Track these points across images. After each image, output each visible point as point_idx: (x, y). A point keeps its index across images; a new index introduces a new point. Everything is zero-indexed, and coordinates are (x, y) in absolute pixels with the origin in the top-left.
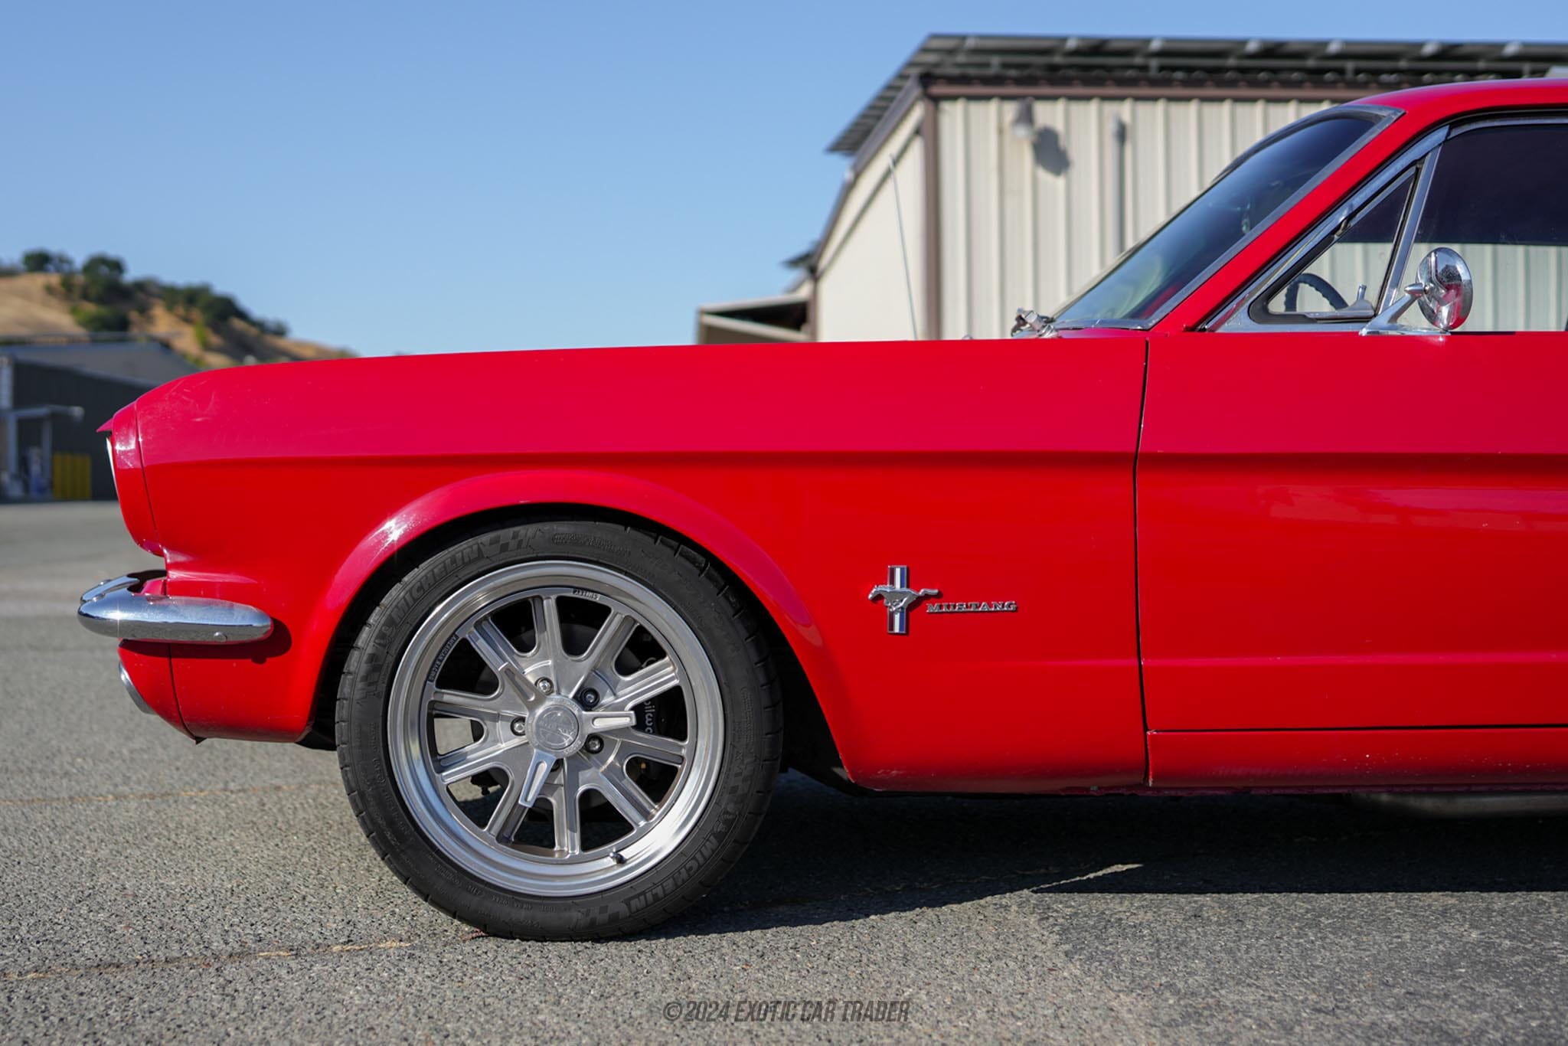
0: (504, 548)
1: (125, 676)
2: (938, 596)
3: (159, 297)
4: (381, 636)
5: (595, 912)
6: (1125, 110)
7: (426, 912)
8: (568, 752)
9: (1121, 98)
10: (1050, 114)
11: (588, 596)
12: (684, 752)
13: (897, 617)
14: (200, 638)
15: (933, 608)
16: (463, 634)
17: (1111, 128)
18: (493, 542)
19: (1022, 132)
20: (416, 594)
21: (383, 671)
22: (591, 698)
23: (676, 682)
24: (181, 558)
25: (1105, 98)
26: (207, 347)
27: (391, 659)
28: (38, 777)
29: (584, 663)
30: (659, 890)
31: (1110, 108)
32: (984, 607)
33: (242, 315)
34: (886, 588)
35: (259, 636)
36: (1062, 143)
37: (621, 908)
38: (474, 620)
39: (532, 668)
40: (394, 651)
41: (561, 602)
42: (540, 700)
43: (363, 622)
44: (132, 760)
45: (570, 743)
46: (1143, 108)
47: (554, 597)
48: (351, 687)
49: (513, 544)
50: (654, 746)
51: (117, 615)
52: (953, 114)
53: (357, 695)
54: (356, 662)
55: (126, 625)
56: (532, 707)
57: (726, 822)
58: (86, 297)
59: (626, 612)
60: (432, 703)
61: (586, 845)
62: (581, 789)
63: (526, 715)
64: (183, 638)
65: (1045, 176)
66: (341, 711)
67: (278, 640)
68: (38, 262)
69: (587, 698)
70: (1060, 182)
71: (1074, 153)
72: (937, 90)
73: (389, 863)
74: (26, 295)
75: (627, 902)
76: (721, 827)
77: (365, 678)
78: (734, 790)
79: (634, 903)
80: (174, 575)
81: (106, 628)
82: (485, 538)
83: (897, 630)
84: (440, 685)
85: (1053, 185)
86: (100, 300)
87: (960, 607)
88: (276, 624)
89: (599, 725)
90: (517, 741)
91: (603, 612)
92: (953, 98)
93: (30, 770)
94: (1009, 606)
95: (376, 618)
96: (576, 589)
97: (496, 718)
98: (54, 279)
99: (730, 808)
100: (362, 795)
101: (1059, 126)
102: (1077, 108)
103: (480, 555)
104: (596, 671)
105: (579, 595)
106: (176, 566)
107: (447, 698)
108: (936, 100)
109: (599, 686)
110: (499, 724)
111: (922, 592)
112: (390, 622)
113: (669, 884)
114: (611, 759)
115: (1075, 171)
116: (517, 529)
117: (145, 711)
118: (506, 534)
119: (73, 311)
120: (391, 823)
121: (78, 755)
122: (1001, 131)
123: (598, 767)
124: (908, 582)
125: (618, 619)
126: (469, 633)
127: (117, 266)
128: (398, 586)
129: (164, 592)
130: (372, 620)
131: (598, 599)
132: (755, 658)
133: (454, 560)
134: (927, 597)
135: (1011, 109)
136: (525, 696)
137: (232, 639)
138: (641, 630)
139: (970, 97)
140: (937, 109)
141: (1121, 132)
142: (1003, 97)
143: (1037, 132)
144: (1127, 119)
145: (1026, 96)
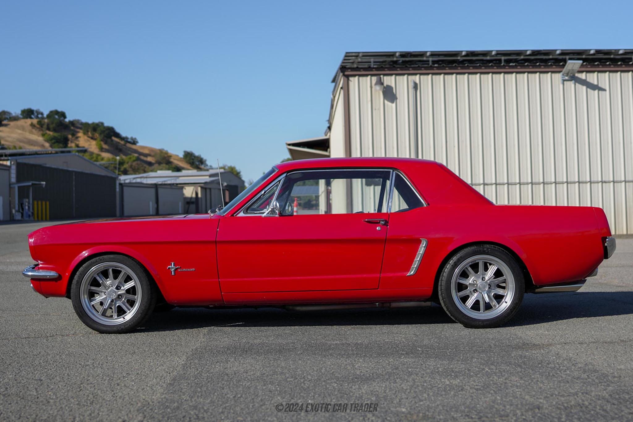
0: (101, 260)
1: (32, 285)
2: (180, 268)
3: (81, 128)
4: (79, 277)
5: (119, 328)
6: (417, 78)
7: (88, 329)
8: (114, 298)
9: (416, 74)
10: (389, 81)
11: (118, 269)
12: (136, 298)
13: (173, 272)
14: (45, 278)
15: (179, 270)
16: (95, 276)
17: (411, 85)
18: (99, 259)
19: (378, 88)
20: (85, 269)
21: (79, 283)
22: (119, 288)
23: (134, 285)
24: (42, 263)
25: (410, 74)
26: (102, 149)
27: (80, 281)
28: (18, 312)
29: (117, 281)
30: (130, 324)
31: (412, 78)
32: (189, 270)
33: (118, 135)
34: (170, 267)
35: (56, 277)
36: (394, 91)
37: (123, 327)
38: (97, 273)
39: (108, 282)
40: (81, 279)
41: (113, 270)
42: (109, 288)
43: (75, 274)
44: (42, 308)
45: (114, 296)
46: (423, 77)
47: (111, 269)
48: (73, 286)
49: (103, 259)
50: (130, 296)
51: (30, 274)
52: (354, 81)
53: (74, 288)
54: (74, 282)
55: (31, 275)
56: (107, 290)
57: (143, 311)
58: (48, 129)
59: (125, 271)
60: (89, 289)
61: (118, 316)
62: (117, 305)
63: (106, 291)
64: (42, 278)
65: (388, 103)
66: (72, 291)
67: (59, 278)
68: (28, 113)
69: (118, 288)
70: (394, 105)
71: (399, 95)
72: (348, 73)
73: (81, 320)
74: (23, 128)
75: (125, 326)
76: (142, 312)
77: (76, 285)
78: (144, 304)
79: (126, 326)
80: (41, 265)
81: (28, 276)
82: (97, 258)
83: (173, 274)
84: (90, 286)
85: (391, 106)
86: (55, 130)
87: (184, 270)
88: (59, 275)
89: (119, 293)
90: (105, 296)
91: (120, 272)
92: (354, 76)
93: (16, 310)
94: (193, 269)
95: (78, 273)
96: (115, 267)
97: (102, 292)
98: (35, 121)
99: (143, 308)
100: (75, 306)
101: (393, 85)
102: (399, 78)
103: (96, 261)
104: (120, 282)
105: (116, 268)
106: (41, 264)
107: (92, 288)
108: (348, 77)
109: (121, 285)
110: (102, 293)
111: (177, 267)
112: (80, 274)
113: (132, 323)
114: (123, 299)
115: (398, 101)
116: (103, 256)
117: (36, 292)
118: (101, 257)
119: (43, 135)
120: (81, 312)
121: (28, 307)
122: (371, 87)
123: (121, 301)
124: (175, 265)
125: (123, 273)
126: (96, 276)
127: (63, 115)
128: (82, 267)
129: (39, 269)
130: (77, 274)
131: (119, 269)
132: (147, 280)
133: (92, 262)
134: (178, 268)
135: (374, 79)
136: (106, 288)
137: (51, 278)
138: (128, 275)
139: (360, 76)
140: (348, 79)
141: (416, 86)
142: (372, 75)
143: (384, 87)
144: (418, 82)
145: (380, 75)
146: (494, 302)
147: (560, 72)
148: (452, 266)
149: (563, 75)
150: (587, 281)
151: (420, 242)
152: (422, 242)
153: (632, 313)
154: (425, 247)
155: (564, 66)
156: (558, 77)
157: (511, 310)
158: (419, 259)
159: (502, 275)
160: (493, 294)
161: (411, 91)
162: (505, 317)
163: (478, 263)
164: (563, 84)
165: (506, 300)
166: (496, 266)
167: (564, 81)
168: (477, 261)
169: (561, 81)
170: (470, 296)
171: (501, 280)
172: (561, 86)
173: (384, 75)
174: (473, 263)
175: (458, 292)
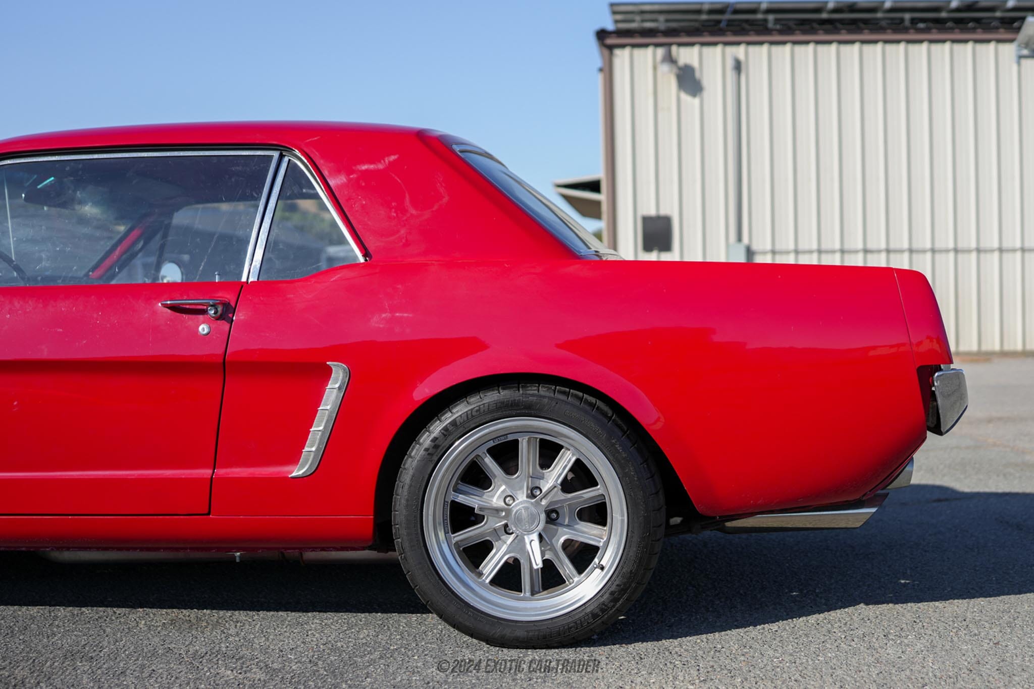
6: (740, 51)
9: (738, 43)
10: (688, 55)
17: (730, 64)
19: (665, 68)
25: (726, 44)
31: (731, 51)
36: (697, 75)
46: (753, 49)
52: (622, 57)
65: (685, 98)
70: (696, 101)
71: (705, 83)
72: (610, 41)
85: (691, 102)
92: (623, 46)
101: (695, 64)
102: (707, 50)
108: (611, 48)
115: (705, 94)
122: (655, 68)
135: (660, 52)
139: (634, 46)
140: (611, 54)
141: (738, 66)
142: (657, 45)
143: (680, 69)
144: (742, 57)
145: (670, 45)
146: (566, 567)
147: (1011, 41)
148: (426, 450)
149: (1019, 46)
150: (889, 495)
151: (327, 373)
152: (333, 375)
153: (1030, 591)
154: (340, 388)
155: (1019, 29)
156: (1009, 51)
157: (612, 593)
158: (325, 427)
159: (592, 482)
160: (562, 540)
161: (731, 74)
162: (594, 615)
163: (516, 442)
164: (1019, 64)
165: (603, 563)
166: (573, 455)
167: (1020, 57)
168: (511, 438)
169: (1014, 58)
170: (496, 544)
171: (587, 496)
172: (1015, 67)
173: (680, 45)
174: (497, 442)
175: (453, 532)
